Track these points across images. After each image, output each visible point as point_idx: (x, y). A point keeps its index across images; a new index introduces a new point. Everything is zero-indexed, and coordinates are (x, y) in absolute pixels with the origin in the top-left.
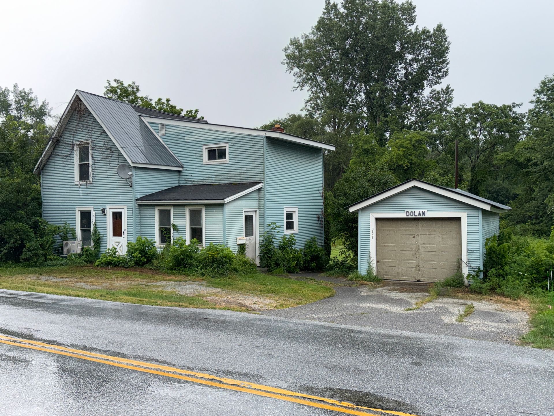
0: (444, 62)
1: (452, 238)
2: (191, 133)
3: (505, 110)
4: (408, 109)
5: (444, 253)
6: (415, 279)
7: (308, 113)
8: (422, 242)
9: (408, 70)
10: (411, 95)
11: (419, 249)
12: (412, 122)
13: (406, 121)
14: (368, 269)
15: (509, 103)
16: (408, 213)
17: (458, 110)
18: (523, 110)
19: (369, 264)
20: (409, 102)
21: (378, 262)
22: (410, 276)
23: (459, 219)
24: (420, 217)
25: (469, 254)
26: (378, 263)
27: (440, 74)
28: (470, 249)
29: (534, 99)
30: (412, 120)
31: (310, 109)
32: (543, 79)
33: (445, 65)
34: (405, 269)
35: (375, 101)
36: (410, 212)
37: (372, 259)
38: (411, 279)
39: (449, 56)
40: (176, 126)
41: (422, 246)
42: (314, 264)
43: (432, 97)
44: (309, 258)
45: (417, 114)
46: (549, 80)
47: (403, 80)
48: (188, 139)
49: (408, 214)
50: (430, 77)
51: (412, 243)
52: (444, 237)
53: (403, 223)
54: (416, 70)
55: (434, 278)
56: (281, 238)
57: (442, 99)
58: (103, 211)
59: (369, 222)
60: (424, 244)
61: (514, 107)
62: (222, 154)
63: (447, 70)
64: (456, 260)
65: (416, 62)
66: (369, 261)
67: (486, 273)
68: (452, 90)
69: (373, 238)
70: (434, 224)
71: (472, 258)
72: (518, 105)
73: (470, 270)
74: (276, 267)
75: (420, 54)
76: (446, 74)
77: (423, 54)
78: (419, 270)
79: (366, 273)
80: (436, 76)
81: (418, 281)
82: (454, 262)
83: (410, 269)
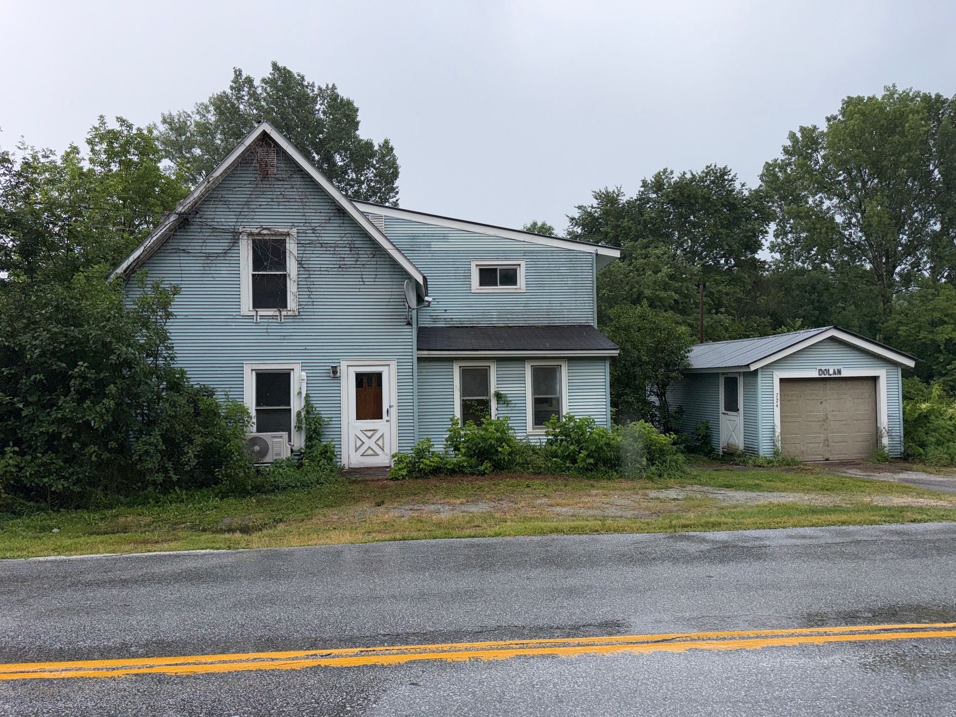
1: (864, 402)
2: (445, 238)
5: (855, 421)
6: (824, 458)
8: (831, 409)
11: (827, 418)
19: (774, 442)
22: (817, 455)
24: (834, 376)
25: (889, 420)
28: (890, 415)
34: (812, 445)
36: (823, 370)
37: (777, 435)
38: (820, 458)
40: (410, 221)
41: (831, 415)
48: (436, 245)
49: (821, 373)
51: (818, 412)
52: (856, 401)
55: (846, 454)
58: (335, 370)
59: (772, 385)
60: (833, 411)
62: (509, 277)
64: (868, 429)
69: (777, 406)
70: (850, 384)
71: (893, 426)
73: (892, 440)
78: (828, 446)
81: (827, 460)
82: (867, 432)
83: (818, 445)
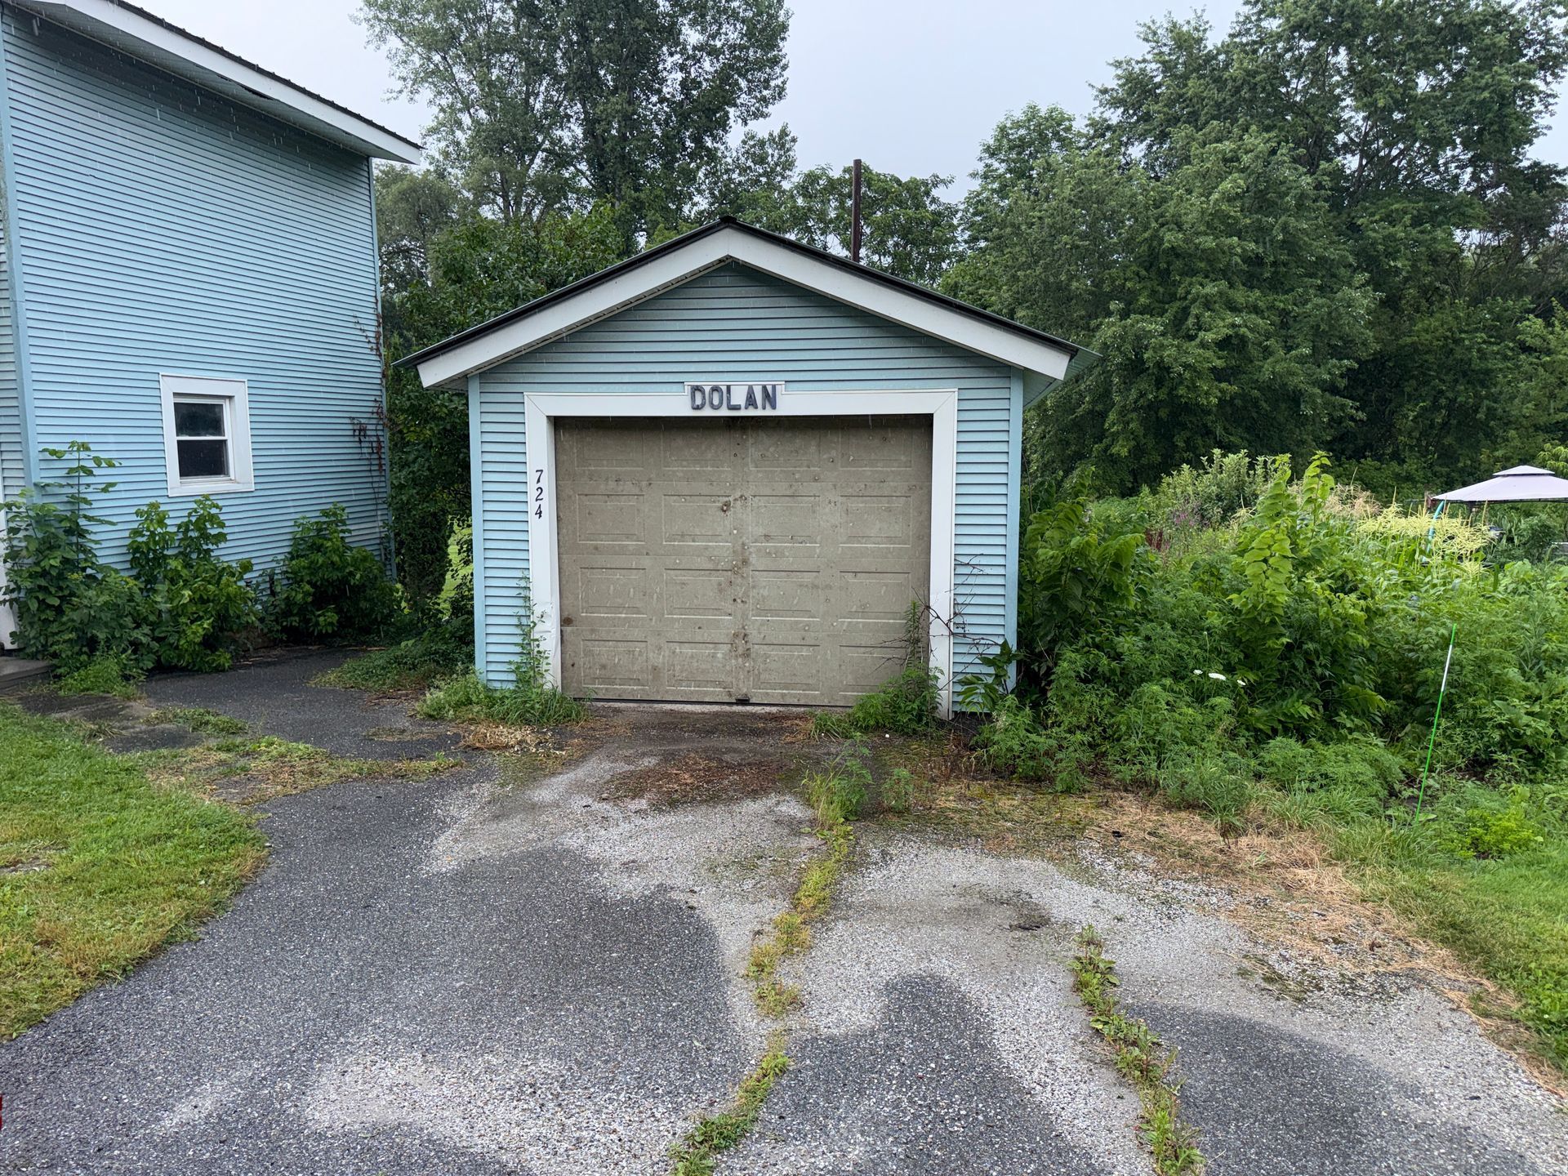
0: (775, 62)
1: (889, 510)
3: (917, 191)
4: (689, 177)
5: (850, 577)
6: (730, 695)
7: (432, 168)
8: (761, 531)
9: (689, 73)
10: (697, 140)
11: (745, 562)
12: (702, 212)
13: (686, 208)
14: (517, 659)
15: (923, 175)
16: (698, 396)
17: (812, 178)
18: (953, 195)
19: (526, 635)
20: (692, 156)
21: (566, 621)
22: (707, 682)
23: (924, 423)
24: (751, 412)
25: (960, 580)
26: (568, 629)
27: (765, 93)
28: (965, 560)
29: (980, 168)
30: (702, 208)
31: (437, 156)
32: (1000, 119)
33: (778, 70)
34: (688, 650)
35: (610, 144)
36: (707, 389)
37: (538, 610)
38: (712, 693)
39: (789, 47)
41: (759, 550)
42: (327, 618)
43: (747, 152)
44: (307, 594)
45: (712, 194)
46: (1013, 123)
47: (679, 98)
49: (698, 401)
50: (743, 98)
51: (714, 538)
52: (856, 505)
53: (679, 442)
54: (710, 77)
55: (809, 687)
56: (137, 513)
57: (770, 159)
59: (519, 438)
60: (767, 537)
61: (935, 185)
63: (784, 83)
64: (906, 607)
65: (709, 54)
66: (524, 621)
67: (1028, 666)
68: (794, 140)
69: (539, 514)
70: (809, 447)
71: (976, 600)
72: (943, 181)
73: (965, 649)
74: (84, 658)
75: (718, 33)
76: (780, 92)
77: (726, 34)
78: (747, 655)
79: (513, 677)
80: (756, 97)
81: (744, 702)
82: (894, 615)
83: (708, 650)
